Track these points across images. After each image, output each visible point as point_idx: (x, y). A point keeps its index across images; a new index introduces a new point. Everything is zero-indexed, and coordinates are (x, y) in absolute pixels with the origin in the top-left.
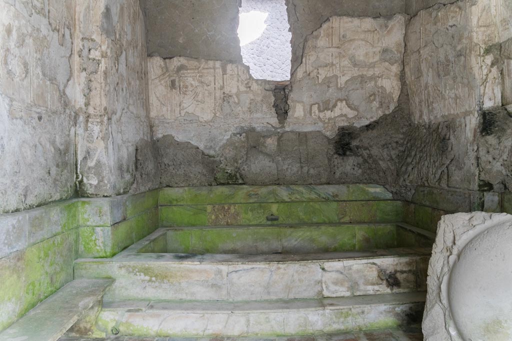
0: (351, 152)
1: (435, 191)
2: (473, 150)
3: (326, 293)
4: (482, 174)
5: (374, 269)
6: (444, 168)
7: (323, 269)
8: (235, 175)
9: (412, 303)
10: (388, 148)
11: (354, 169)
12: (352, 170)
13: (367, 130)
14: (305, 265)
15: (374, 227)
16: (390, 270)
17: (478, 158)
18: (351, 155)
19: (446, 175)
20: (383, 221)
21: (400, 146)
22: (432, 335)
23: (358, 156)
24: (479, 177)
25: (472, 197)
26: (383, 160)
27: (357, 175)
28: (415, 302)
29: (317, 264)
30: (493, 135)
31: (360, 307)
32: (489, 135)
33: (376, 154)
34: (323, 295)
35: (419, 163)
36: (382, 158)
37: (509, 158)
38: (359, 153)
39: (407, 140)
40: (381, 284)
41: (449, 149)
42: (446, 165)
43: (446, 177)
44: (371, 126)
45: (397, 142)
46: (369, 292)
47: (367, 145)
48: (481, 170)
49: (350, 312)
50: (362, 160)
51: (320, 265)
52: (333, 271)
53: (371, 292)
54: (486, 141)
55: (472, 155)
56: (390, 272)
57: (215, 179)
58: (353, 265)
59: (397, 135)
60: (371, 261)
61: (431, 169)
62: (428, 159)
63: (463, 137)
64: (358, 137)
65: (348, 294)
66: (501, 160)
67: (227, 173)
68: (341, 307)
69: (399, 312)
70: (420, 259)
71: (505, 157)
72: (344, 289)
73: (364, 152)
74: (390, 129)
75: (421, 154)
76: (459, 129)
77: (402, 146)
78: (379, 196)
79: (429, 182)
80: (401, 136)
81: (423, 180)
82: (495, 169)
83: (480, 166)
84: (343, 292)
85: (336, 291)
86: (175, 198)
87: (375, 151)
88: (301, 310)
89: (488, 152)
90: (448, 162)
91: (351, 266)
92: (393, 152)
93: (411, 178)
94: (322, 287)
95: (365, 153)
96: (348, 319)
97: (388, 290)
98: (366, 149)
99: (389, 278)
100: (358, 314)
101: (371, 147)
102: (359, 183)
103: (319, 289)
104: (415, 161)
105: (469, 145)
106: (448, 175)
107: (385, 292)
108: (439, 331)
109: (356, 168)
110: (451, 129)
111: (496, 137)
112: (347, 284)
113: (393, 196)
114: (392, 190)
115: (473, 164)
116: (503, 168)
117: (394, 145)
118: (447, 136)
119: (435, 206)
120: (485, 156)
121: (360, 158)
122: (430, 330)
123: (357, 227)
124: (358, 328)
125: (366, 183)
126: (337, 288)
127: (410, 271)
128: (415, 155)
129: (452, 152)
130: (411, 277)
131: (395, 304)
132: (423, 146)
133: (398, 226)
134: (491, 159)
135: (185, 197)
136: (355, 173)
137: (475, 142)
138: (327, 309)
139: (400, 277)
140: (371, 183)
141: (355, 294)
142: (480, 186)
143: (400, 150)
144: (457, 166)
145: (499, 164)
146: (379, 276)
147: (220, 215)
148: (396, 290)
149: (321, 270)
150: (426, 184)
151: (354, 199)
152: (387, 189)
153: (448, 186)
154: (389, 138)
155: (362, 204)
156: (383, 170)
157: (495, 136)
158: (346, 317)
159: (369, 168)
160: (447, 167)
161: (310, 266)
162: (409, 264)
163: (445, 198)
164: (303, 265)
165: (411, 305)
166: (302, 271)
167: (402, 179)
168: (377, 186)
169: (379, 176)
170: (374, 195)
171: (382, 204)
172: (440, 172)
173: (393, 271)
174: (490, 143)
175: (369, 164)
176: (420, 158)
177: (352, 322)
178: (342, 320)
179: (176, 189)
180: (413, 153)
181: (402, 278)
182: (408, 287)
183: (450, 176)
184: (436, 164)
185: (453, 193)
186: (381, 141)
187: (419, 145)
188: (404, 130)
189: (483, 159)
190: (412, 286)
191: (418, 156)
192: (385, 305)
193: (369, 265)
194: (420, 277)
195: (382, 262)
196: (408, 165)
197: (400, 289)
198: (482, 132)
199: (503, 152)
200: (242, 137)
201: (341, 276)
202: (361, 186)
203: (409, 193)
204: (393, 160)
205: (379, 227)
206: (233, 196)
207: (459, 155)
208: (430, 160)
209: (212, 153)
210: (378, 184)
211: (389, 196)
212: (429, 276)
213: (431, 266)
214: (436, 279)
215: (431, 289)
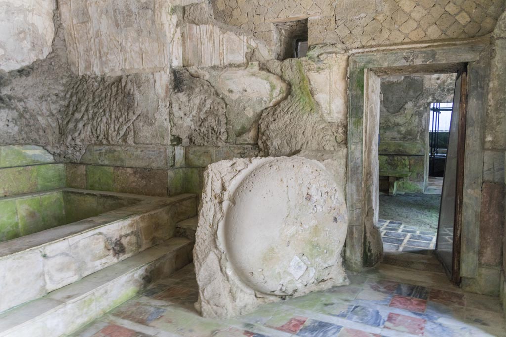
0: (3, 103)
1: (118, 149)
2: (165, 106)
3: (50, 287)
4: (174, 129)
5: (101, 240)
6: (130, 124)
7: (45, 256)
9: (148, 264)
10: (46, 100)
11: (8, 126)
12: (6, 126)
13: (21, 76)
14: (21, 257)
15: (39, 197)
16: (116, 236)
17: (170, 114)
18: (3, 106)
19: (133, 131)
20: (45, 190)
21: (61, 100)
22: (210, 283)
23: (13, 109)
24: (171, 132)
25: (167, 151)
26: (42, 115)
27: (12, 134)
28: (150, 263)
29: (37, 251)
30: (183, 93)
31: (103, 287)
32: (181, 92)
33: (33, 107)
34: (47, 290)
35: (93, 119)
36: (40, 113)
37: (198, 114)
38: (12, 105)
39: (69, 93)
40: (108, 255)
41: (136, 104)
42: (132, 121)
43: (132, 133)
44: (24, 72)
45: (57, 95)
46: (97, 268)
47: (20, 95)
48: (173, 125)
49: (93, 297)
50: (17, 114)
51: (41, 252)
52: (57, 255)
53: (99, 268)
54: (178, 97)
55: (164, 111)
56: (116, 239)
58: (79, 241)
59: (56, 87)
60: (97, 231)
61: (112, 126)
62: (107, 114)
63: (152, 92)
64: (9, 84)
65: (75, 278)
66: (191, 116)
68: (84, 295)
69: (137, 278)
70: (140, 218)
71: (194, 113)
72: (71, 273)
73: (18, 103)
74: (48, 79)
75: (96, 110)
76: (146, 84)
77: (64, 100)
78: (39, 160)
79: (110, 139)
80: (62, 88)
81: (100, 138)
82: (185, 125)
83: (172, 121)
84: (71, 277)
85: (62, 280)
87: (31, 104)
88: (37, 318)
89: (180, 108)
90: (135, 118)
91: (77, 243)
92: (53, 107)
93: (82, 136)
94: (45, 280)
95: (20, 105)
96: (92, 306)
97: (115, 260)
98: (20, 100)
99: (115, 246)
100: (102, 295)
101: (27, 98)
102: (14, 144)
103: (42, 284)
104: (86, 117)
105: (160, 101)
106: (135, 132)
107: (112, 262)
108: (216, 276)
109: (11, 125)
110: (135, 84)
111: (186, 95)
112: (73, 267)
113: (54, 159)
114: (55, 151)
115: (165, 120)
116: (192, 123)
117: (54, 98)
118: (132, 91)
119: (118, 164)
120: (178, 112)
121: (15, 111)
122: (206, 279)
123: (18, 200)
124: (102, 313)
125: (21, 144)
126: (62, 275)
127: (132, 232)
128: (87, 110)
129: (139, 108)
130: (133, 239)
131: (133, 272)
132: (97, 100)
133: (65, 193)
134: (182, 115)
136: (10, 131)
137: (167, 99)
138: (69, 304)
139: (124, 241)
140: (29, 144)
141: (84, 276)
142: (172, 141)
143: (61, 105)
144: (145, 122)
145: (189, 120)
146: (106, 247)
148: (122, 257)
149: (42, 258)
150: (105, 142)
151: (9, 166)
152: (48, 150)
153: (135, 142)
154: (47, 90)
155: (19, 171)
156: (42, 127)
157: (185, 93)
158: (89, 305)
159: (27, 125)
160: (133, 123)
161: (27, 257)
162: (131, 226)
163: (133, 154)
164: (18, 259)
165: (146, 267)
166: (17, 266)
167: (70, 138)
168: (36, 147)
169: (39, 135)
170: (33, 159)
171: (43, 169)
172: (125, 128)
173: (118, 238)
174: (181, 100)
175: (26, 119)
176: (95, 114)
177: (96, 308)
178: (85, 310)
180: (83, 108)
181: (126, 243)
182: (132, 251)
183: (137, 132)
184: (120, 120)
185: (144, 149)
186: (37, 92)
187: (91, 100)
188: (64, 81)
189: (176, 114)
190: (135, 248)
191: (91, 111)
192: (126, 275)
193: (96, 236)
194: (140, 236)
195: (108, 230)
196: (77, 121)
197: (125, 255)
198: (174, 89)
199: (193, 108)
201: (66, 259)
202: (16, 147)
203: (78, 154)
204: (53, 115)
205: (44, 196)
207: (147, 111)
208: (110, 116)
210: (37, 145)
211: (49, 158)
212: (200, 227)
213: (203, 216)
214: (208, 227)
215: (202, 239)
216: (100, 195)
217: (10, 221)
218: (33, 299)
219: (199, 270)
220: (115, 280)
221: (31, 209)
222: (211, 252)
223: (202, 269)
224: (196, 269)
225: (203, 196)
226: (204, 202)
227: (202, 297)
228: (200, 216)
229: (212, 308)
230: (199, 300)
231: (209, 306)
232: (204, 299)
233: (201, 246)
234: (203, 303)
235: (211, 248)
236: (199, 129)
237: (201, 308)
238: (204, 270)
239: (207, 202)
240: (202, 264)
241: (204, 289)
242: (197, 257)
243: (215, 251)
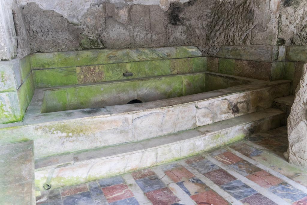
0: (180, 22)
1: (239, 48)
2: (276, 17)
3: (198, 124)
4: (280, 34)
5: (226, 103)
6: (249, 32)
7: (197, 107)
8: (97, 41)
9: (253, 122)
10: (201, 19)
11: (181, 35)
12: (180, 35)
13: (189, 6)
14: (186, 106)
15: (193, 75)
16: (235, 102)
17: (279, 23)
18: (180, 24)
19: (250, 36)
20: (196, 72)
21: (208, 18)
22: (297, 142)
23: (184, 25)
24: (278, 36)
25: (274, 49)
26: (198, 28)
27: (183, 40)
28: (254, 121)
29: (194, 104)
30: (291, 7)
31: (226, 130)
32: (289, 6)
33: (194, 24)
34: (196, 126)
35: (226, 29)
36: (197, 27)
37: (300, 22)
38: (184, 23)
39: (214, 14)
40: (229, 112)
41: (255, 18)
42: (251, 29)
43: (250, 38)
44: (191, 3)
45: (206, 15)
46: (222, 119)
47: (188, 17)
48: (280, 31)
49: (220, 134)
50: (186, 28)
51: (195, 105)
52: (203, 108)
53: (224, 119)
54: (286, 10)
55: (275, 21)
56: (235, 104)
57: (81, 45)
58: (215, 102)
59: (207, 10)
60: (225, 98)
61: (237, 33)
62: (235, 26)
63: (267, 8)
64: (183, 11)
65: (211, 122)
66: (295, 24)
67: (90, 39)
68: (215, 132)
69: (246, 129)
70: (250, 93)
71: (297, 22)
72: (209, 119)
73: (187, 22)
74: (202, 6)
75: (228, 23)
76: (264, 3)
77: (210, 18)
78: (195, 54)
79: (235, 42)
80: (209, 11)
81: (229, 41)
82: (289, 30)
83: (279, 28)
84: (208, 121)
85: (204, 121)
86: (47, 62)
87: (193, 22)
88: (191, 139)
89: (287, 18)
90: (253, 27)
91: (213, 103)
92: (204, 23)
93: (219, 40)
94: (196, 120)
95: (188, 23)
96: (219, 139)
97: (233, 116)
98: (188, 20)
99: (234, 108)
100: (225, 134)
101: (191, 18)
102: (183, 46)
103: (194, 122)
104: (222, 28)
105: (272, 14)
106: (252, 37)
107: (231, 117)
109: (183, 34)
110: (255, 4)
111: (293, 8)
112: (210, 116)
113: (202, 54)
114: (203, 49)
115: (275, 27)
116: (295, 29)
117: (205, 17)
118: (253, 9)
119: (239, 58)
120: (285, 21)
121: (185, 27)
122: (295, 139)
123: (183, 76)
124: (224, 144)
125: (187, 45)
126: (204, 119)
127: (245, 101)
128: (223, 24)
129: (256, 20)
130: (245, 105)
131: (243, 125)
132: (230, 17)
133: (206, 74)
134: (288, 23)
135: (56, 61)
136: (182, 38)
137: (278, 12)
138: (207, 135)
139: (239, 106)
140: (190, 45)
141: (215, 122)
142: (277, 42)
143: (208, 21)
144: (259, 30)
145: (293, 26)
146: (228, 107)
147: (87, 75)
148: (237, 115)
149: (195, 108)
150: (231, 43)
151: (180, 57)
152: (199, 49)
153: (251, 44)
154: (201, 12)
155: (185, 61)
156: (197, 35)
157: (292, 7)
158: (217, 138)
159: (190, 35)
160: (251, 31)
161: (189, 106)
162: (244, 97)
163: (249, 52)
164: (184, 107)
165: (252, 123)
166: (184, 111)
167: (211, 41)
168: (194, 47)
169: (196, 40)
170: (191, 54)
171: (196, 59)
172: (245, 34)
173: (236, 103)
174: (289, 12)
175: (190, 31)
176: (227, 26)
177: (221, 141)
178: (215, 140)
179: (47, 54)
180: (221, 23)
181: (240, 107)
182: (243, 112)
183: (253, 36)
184: (243, 29)
185: (256, 48)
186: (197, 14)
187: (226, 17)
188: (211, 6)
189: (284, 23)
190: (245, 111)
191: (225, 24)
192: (239, 126)
193: (223, 100)
194: (249, 104)
195: (231, 98)
196: (216, 31)
197: (239, 114)
198: (284, 4)
199: (297, 18)
200: (100, 7)
201: (207, 111)
202: (184, 47)
203: (215, 51)
204: (204, 28)
205: (196, 75)
206: (97, 58)
207: (262, 21)
208: (237, 27)
209: (75, 21)
210: (194, 46)
211: (200, 54)
212: (295, 104)
213: (299, 96)
214: (302, 104)
215: (296, 112)
216: (226, 76)
217: (179, 87)
218: (190, 129)
219: (291, 132)
220: (233, 127)
221: (189, 82)
222: (302, 122)
223: (293, 132)
224: (289, 131)
225: (301, 82)
226: (301, 86)
227: (290, 150)
228: (297, 96)
229: (297, 159)
230: (288, 151)
231: (295, 157)
232: (292, 151)
233: (294, 116)
234: (290, 154)
235: (302, 119)
236: (300, 34)
237: (289, 156)
238: (294, 133)
239: (303, 87)
240: (293, 128)
241: (292, 145)
242: (291, 123)
243: (305, 121)
